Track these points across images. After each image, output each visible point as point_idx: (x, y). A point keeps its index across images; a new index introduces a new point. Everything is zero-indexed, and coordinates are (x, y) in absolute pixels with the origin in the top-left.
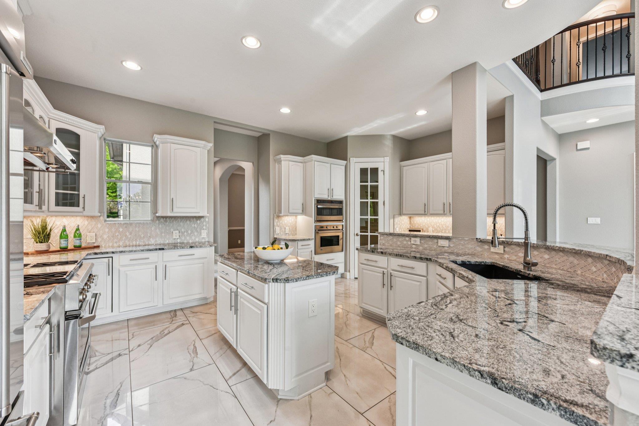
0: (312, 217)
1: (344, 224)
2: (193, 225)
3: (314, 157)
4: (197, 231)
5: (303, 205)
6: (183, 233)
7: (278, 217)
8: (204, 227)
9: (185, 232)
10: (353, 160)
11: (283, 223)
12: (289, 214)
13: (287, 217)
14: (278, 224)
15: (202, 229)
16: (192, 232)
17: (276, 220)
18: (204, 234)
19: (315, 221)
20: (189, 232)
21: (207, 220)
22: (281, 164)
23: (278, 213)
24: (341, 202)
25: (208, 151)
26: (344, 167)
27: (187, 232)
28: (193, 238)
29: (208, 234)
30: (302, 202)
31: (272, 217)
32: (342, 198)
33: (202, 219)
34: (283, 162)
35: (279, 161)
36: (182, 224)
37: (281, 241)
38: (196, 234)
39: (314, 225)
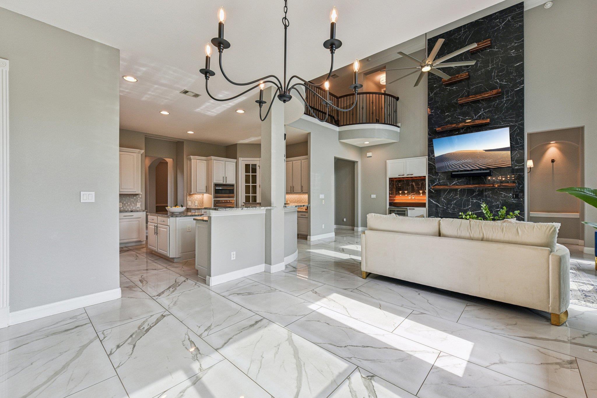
0: (212, 195)
1: (235, 199)
2: (131, 200)
3: (213, 157)
4: (134, 203)
5: (206, 187)
6: (125, 204)
7: (190, 195)
8: (139, 201)
9: (126, 204)
10: (240, 159)
11: (194, 199)
12: (196, 193)
13: (196, 195)
14: (190, 199)
15: (137, 202)
16: (131, 204)
17: (188, 197)
18: (139, 205)
19: (214, 197)
20: (129, 204)
21: (140, 196)
22: (191, 161)
23: (190, 192)
24: (233, 185)
25: (141, 155)
26: (235, 163)
27: (127, 203)
28: (131, 207)
29: (141, 205)
30: (206, 185)
31: (185, 195)
32: (233, 183)
33: (137, 196)
34: (192, 160)
35: (190, 160)
36: (124, 199)
37: (192, 210)
38: (133, 205)
39: (213, 199)
